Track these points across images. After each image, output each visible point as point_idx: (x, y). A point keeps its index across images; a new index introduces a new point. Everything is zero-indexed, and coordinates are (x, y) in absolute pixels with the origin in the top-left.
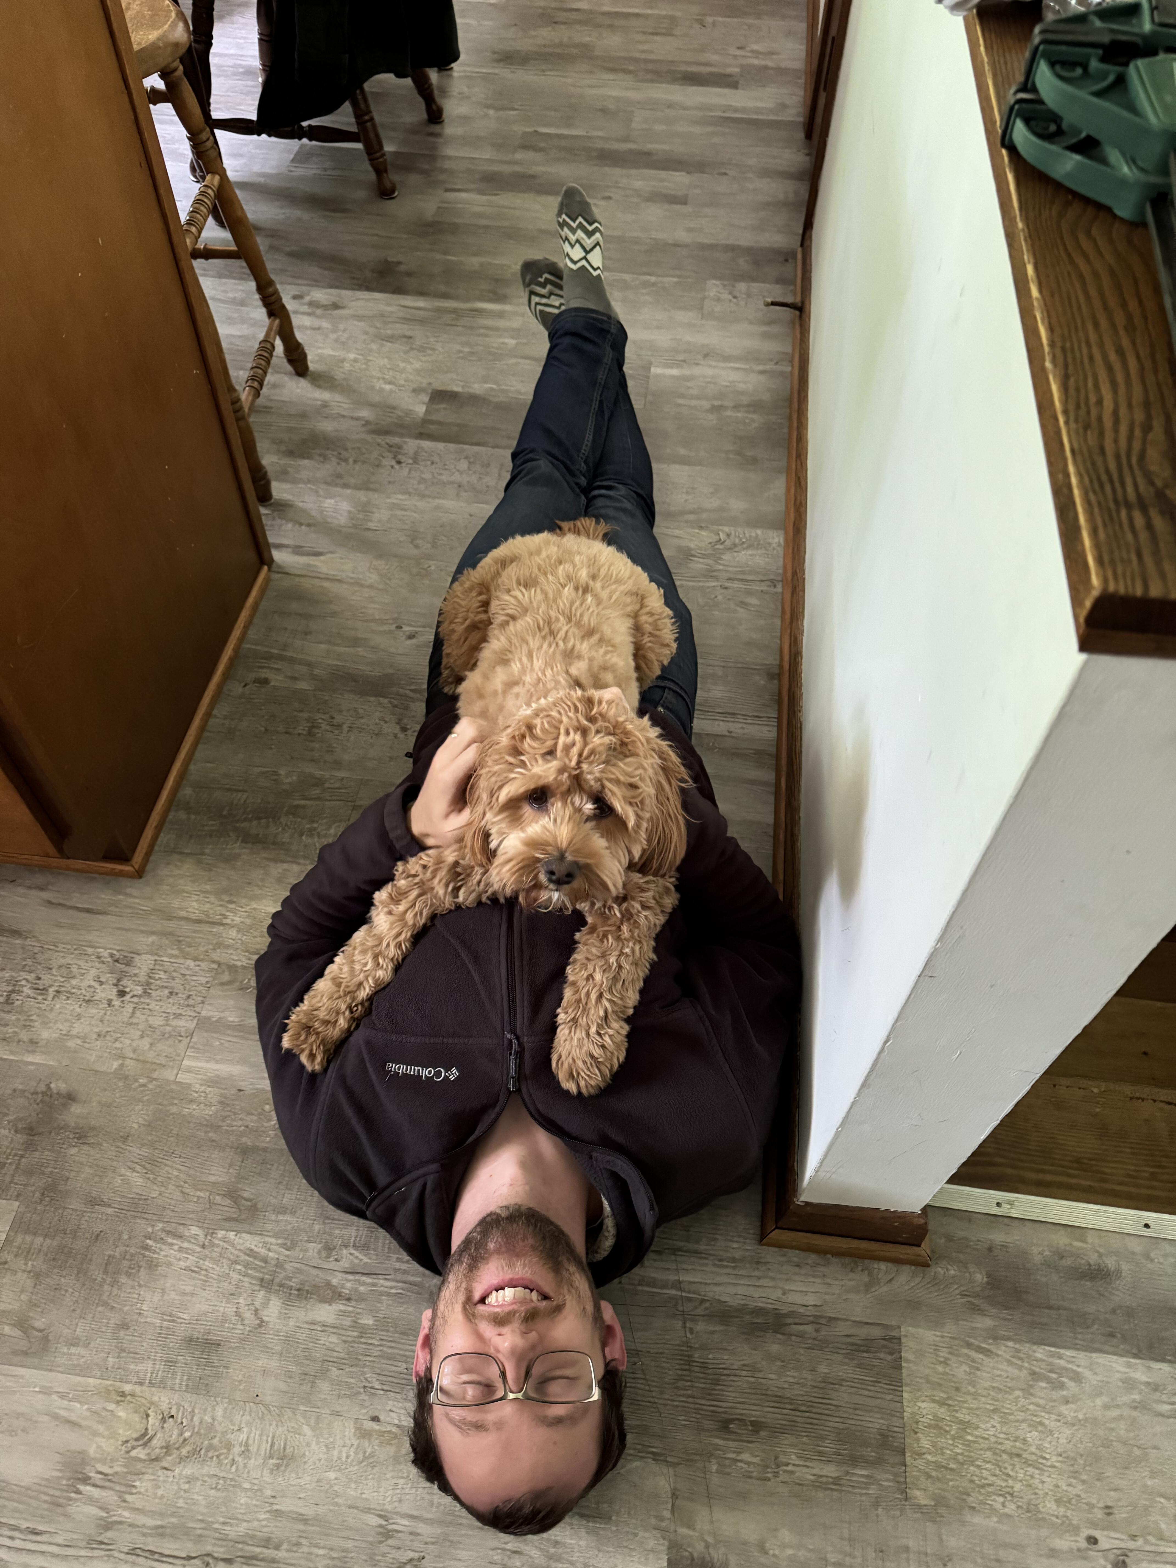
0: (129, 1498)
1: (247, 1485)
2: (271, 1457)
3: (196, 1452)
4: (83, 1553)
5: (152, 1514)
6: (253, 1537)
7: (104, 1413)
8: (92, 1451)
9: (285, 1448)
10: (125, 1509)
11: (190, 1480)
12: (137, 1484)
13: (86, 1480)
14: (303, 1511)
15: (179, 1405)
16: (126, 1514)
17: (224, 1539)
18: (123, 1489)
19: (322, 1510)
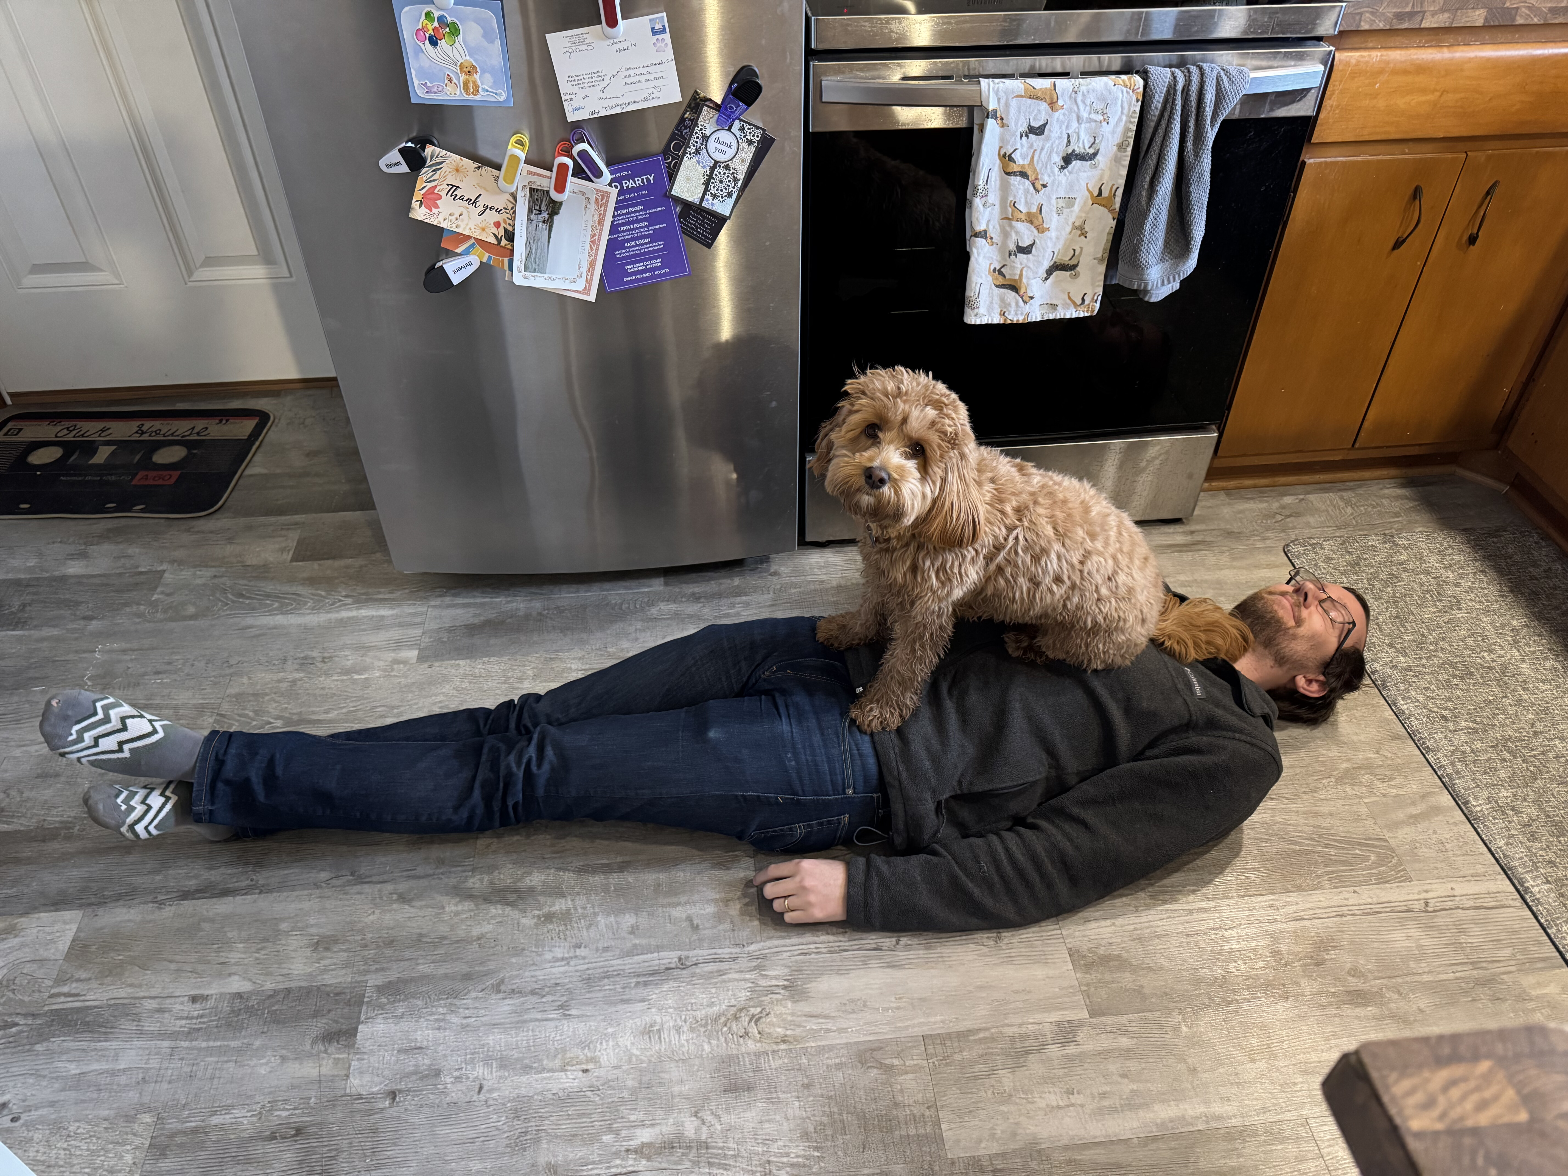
0: (751, 985)
1: (671, 1010)
2: (659, 1031)
3: (716, 1020)
4: (767, 951)
5: (730, 981)
6: (657, 984)
7: (792, 1027)
8: (789, 1004)
9: (650, 1037)
10: (751, 979)
11: (712, 1004)
12: (748, 994)
13: (785, 987)
14: (626, 1006)
15: (739, 1045)
16: (748, 976)
17: (675, 979)
18: (757, 989)
19: (613, 1009)
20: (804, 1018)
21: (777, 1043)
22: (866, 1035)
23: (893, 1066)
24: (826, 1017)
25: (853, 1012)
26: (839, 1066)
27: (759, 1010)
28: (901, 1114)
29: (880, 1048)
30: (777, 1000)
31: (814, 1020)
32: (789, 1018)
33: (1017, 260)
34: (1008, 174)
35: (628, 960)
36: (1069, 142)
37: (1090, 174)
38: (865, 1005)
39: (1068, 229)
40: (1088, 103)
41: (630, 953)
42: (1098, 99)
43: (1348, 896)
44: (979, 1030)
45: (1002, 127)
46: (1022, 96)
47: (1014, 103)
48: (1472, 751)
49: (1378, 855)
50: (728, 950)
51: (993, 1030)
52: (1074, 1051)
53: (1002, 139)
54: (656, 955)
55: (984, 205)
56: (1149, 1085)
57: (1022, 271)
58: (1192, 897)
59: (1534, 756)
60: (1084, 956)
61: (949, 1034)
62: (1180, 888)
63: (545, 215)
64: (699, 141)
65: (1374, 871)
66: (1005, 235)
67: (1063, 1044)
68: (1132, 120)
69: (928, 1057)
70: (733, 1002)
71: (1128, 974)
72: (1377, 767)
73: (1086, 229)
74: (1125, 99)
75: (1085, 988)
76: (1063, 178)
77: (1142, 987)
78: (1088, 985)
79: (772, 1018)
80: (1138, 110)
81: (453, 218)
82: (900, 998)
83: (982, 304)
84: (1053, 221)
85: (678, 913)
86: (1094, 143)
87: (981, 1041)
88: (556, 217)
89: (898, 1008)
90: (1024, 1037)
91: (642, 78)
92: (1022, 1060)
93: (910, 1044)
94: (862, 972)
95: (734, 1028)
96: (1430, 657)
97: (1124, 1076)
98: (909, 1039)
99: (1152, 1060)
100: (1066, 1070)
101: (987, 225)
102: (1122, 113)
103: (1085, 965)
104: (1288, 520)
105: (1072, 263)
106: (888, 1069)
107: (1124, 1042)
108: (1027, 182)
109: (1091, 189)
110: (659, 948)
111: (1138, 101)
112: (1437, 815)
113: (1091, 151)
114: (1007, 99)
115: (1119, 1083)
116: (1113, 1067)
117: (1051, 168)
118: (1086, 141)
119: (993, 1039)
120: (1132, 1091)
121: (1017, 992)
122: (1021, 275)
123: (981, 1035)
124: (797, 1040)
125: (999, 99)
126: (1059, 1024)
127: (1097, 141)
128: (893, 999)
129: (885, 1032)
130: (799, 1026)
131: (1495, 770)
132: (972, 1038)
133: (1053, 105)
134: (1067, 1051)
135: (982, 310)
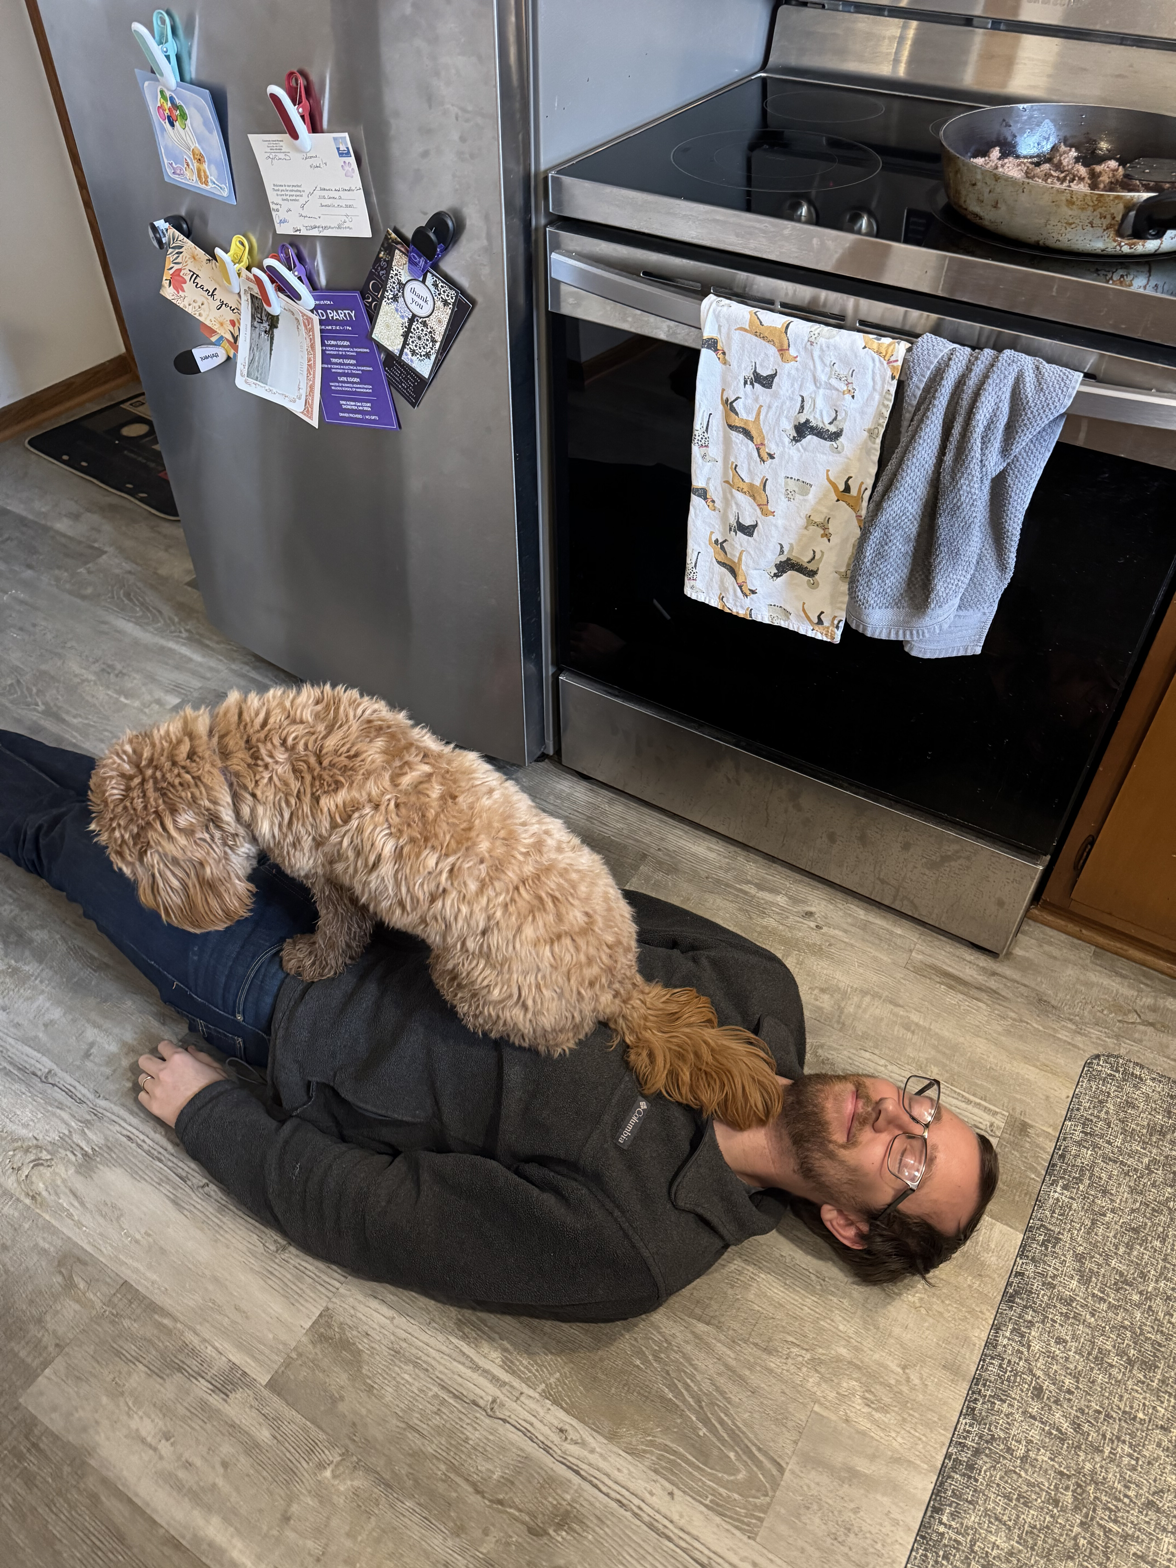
20: (67, 1191)
21: (27, 1195)
22: (89, 1242)
23: (76, 1286)
24: (82, 1204)
25: (104, 1216)
26: (44, 1252)
27: (49, 1157)
28: (34, 1331)
29: (85, 1264)
30: (69, 1161)
31: (72, 1198)
32: (59, 1182)
33: (736, 539)
34: (731, 427)
35: (19, 1045)
36: (802, 407)
37: (831, 458)
38: (118, 1219)
39: (802, 522)
40: (828, 363)
41: (26, 1041)
42: (840, 360)
43: (658, 1490)
44: (168, 1315)
45: (725, 363)
46: (745, 330)
47: (737, 336)
48: (1024, 1459)
49: (752, 1478)
50: (84, 1091)
51: (179, 1325)
52: (215, 1403)
53: (724, 380)
54: (39, 1055)
55: (704, 456)
56: (234, 1494)
57: (741, 554)
58: (495, 1355)
59: (1107, 1532)
60: (330, 1326)
61: (145, 1297)
62: (496, 1336)
63: (266, 325)
64: (397, 287)
65: (722, 1491)
66: (727, 502)
67: (216, 1389)
68: (886, 402)
69: (110, 1303)
70: (40, 1137)
71: (344, 1376)
72: (881, 1383)
73: (831, 531)
74: (877, 371)
75: (294, 1355)
76: (794, 452)
77: (342, 1398)
78: (300, 1355)
79: (47, 1172)
80: (893, 390)
81: (196, 305)
82: (149, 1235)
83: (699, 577)
84: (779, 503)
85: (91, 1033)
86: (835, 419)
87: (160, 1326)
88: (275, 330)
89: (137, 1242)
90: (194, 1353)
91: (336, 202)
92: (168, 1371)
93: (108, 1280)
94: (149, 1188)
95: (17, 1158)
96: (1117, 1307)
97: (225, 1465)
98: (112, 1275)
99: (265, 1473)
100: (188, 1414)
101: (707, 484)
102: (874, 389)
103: (322, 1335)
104: (1142, 1028)
105: (811, 567)
106: (69, 1285)
107: (264, 1435)
108: (751, 445)
109: (832, 478)
110: (45, 1052)
111: (893, 378)
112: (884, 1494)
113: (833, 429)
114: (729, 329)
115: (213, 1467)
116: (227, 1449)
117: (780, 436)
118: (825, 413)
119: (169, 1332)
120: (214, 1485)
121: (237, 1309)
122: (740, 559)
123: (166, 1321)
124: (43, 1204)
125: (720, 327)
126: (234, 1367)
127: (839, 418)
128: (143, 1231)
129: (105, 1253)
130: (57, 1194)
131: (1025, 1504)
132: (156, 1317)
133: (782, 351)
134: (211, 1399)
135: (698, 584)
